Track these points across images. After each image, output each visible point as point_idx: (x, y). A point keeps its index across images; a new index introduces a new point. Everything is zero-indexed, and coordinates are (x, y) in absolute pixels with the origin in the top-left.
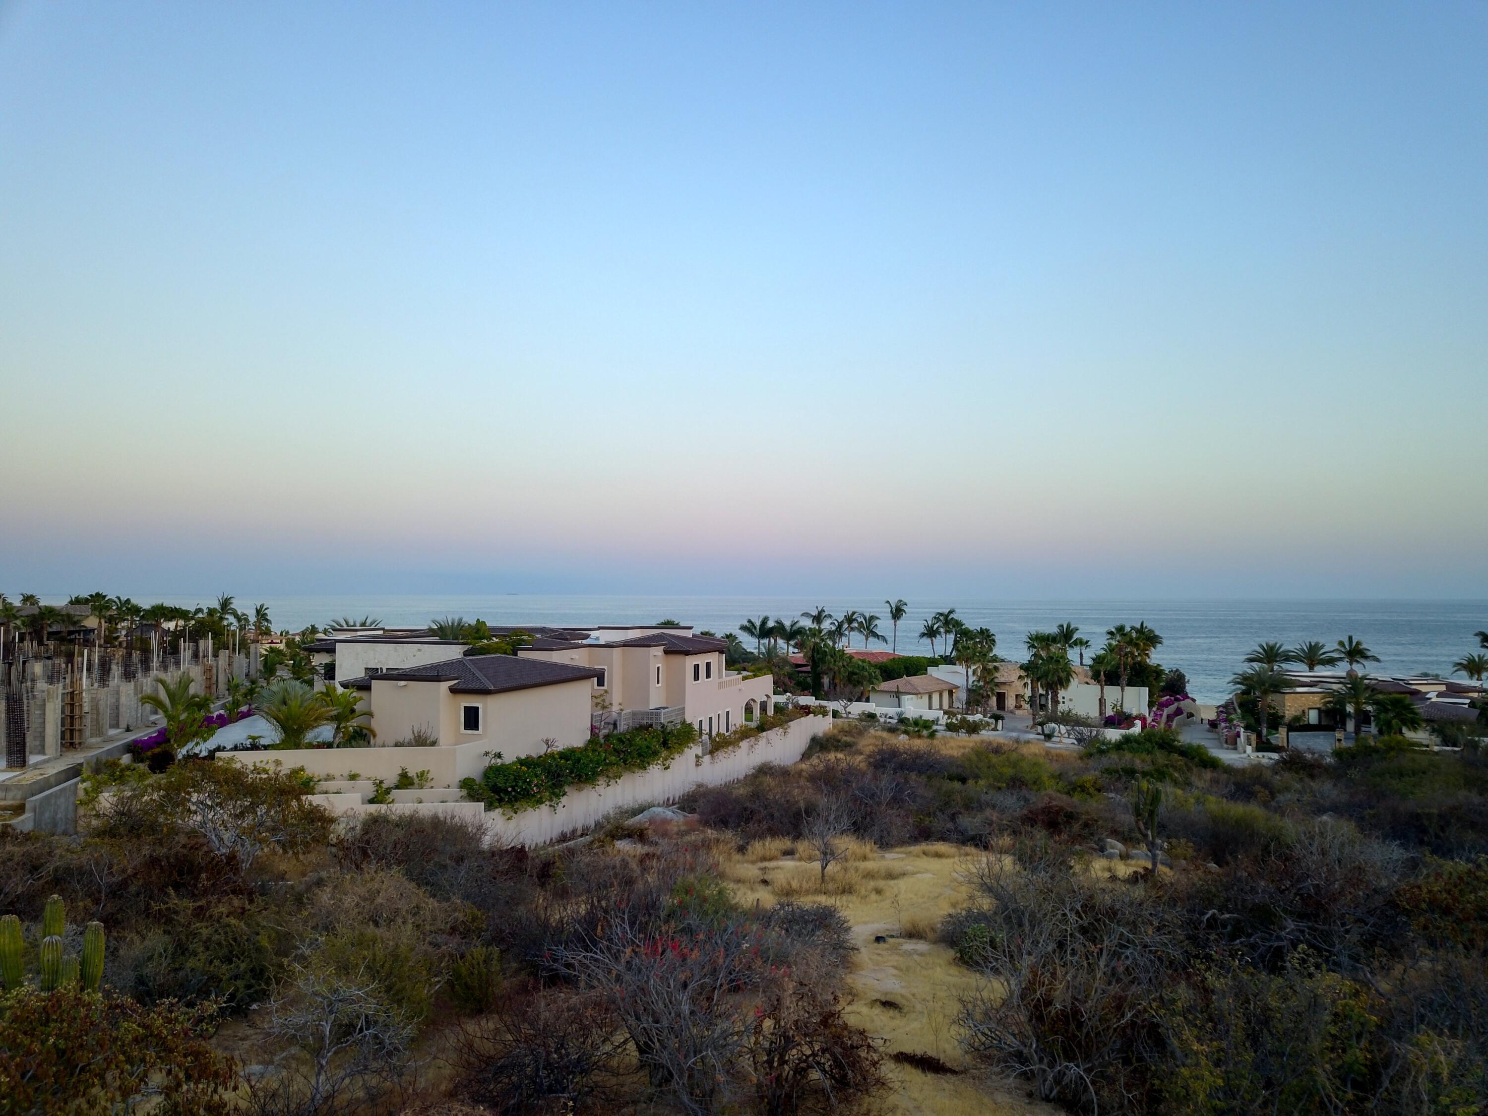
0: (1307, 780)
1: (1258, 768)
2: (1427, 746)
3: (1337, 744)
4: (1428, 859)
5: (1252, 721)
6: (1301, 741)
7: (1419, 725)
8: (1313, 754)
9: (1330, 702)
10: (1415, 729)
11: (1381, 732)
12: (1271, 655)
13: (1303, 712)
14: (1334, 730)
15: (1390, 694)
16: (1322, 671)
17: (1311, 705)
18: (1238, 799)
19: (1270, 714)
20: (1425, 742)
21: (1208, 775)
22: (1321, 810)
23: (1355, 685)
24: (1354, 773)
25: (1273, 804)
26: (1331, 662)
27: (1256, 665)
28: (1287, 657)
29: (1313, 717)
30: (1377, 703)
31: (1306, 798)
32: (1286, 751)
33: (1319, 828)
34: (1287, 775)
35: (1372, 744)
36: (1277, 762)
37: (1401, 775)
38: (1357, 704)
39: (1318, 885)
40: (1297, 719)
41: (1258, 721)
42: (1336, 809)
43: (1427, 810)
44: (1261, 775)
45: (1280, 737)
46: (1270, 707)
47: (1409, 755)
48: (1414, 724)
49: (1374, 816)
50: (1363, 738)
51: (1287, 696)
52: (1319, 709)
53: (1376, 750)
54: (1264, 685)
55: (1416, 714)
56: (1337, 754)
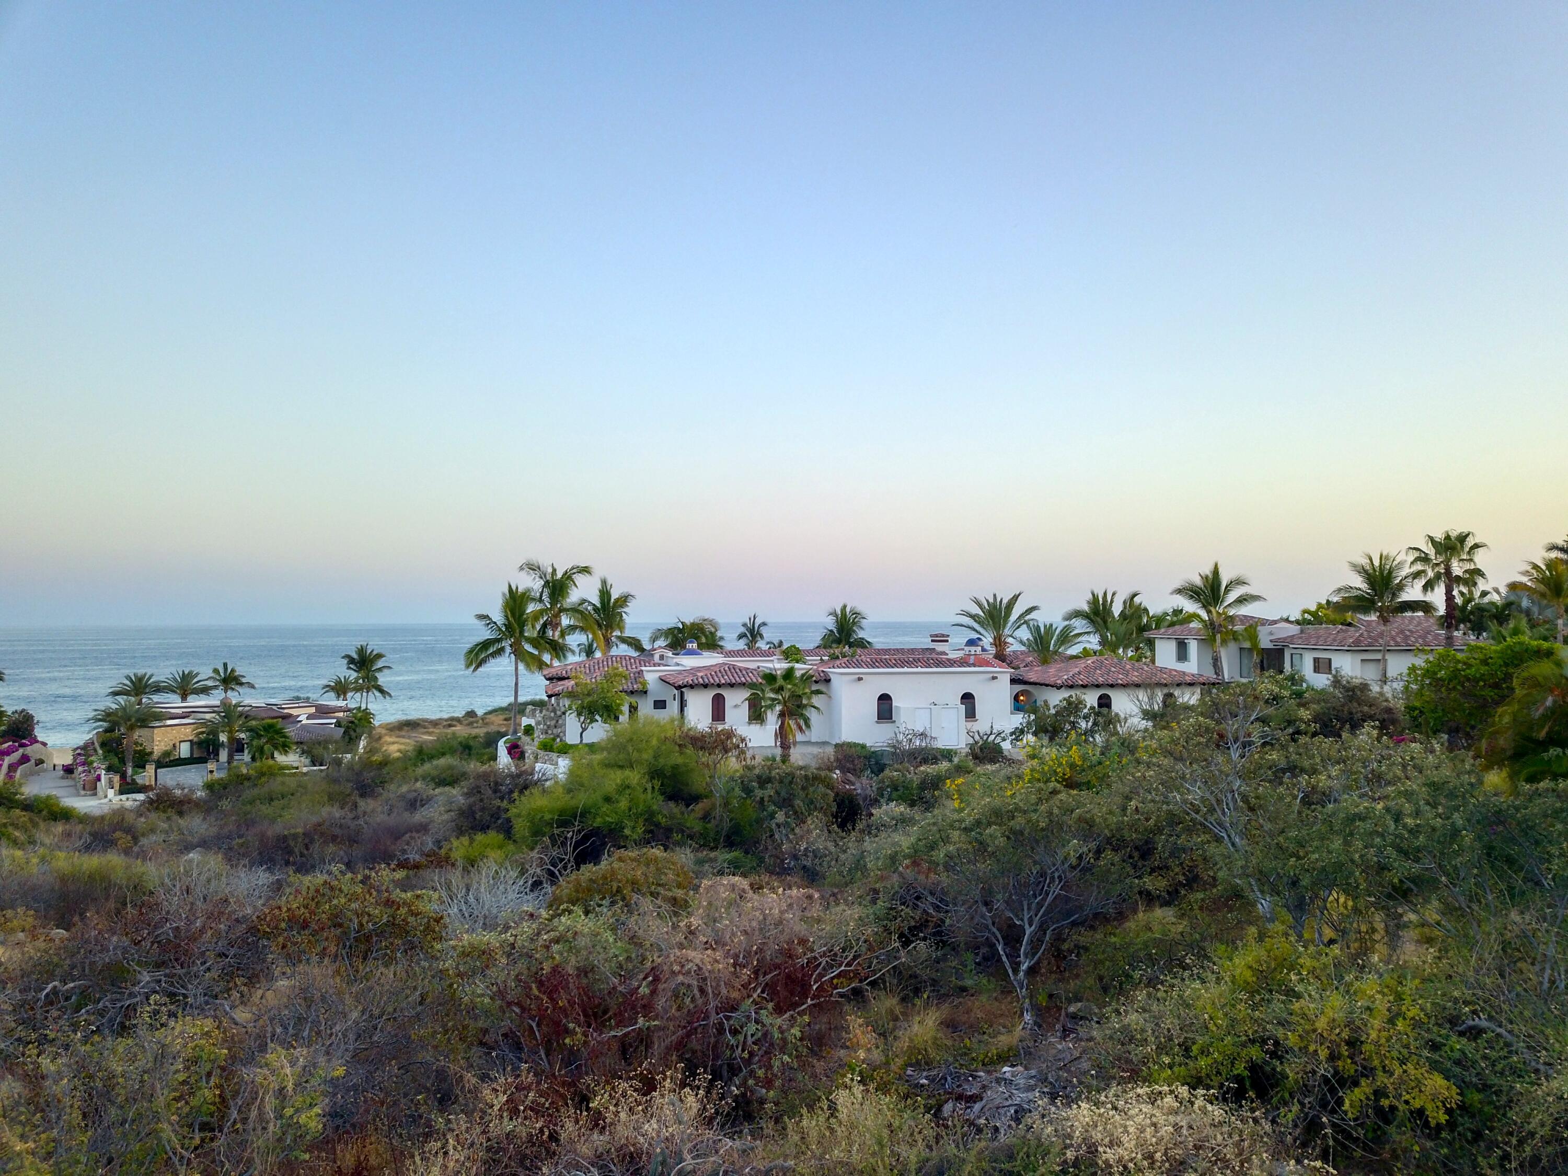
0: (175, 817)
1: (121, 812)
2: (297, 768)
3: (209, 775)
4: (291, 879)
5: (115, 761)
6: (170, 778)
7: (289, 748)
8: (183, 789)
9: (202, 733)
10: (286, 753)
11: (253, 759)
12: (140, 686)
13: (174, 745)
14: (206, 762)
15: (263, 719)
16: (195, 701)
17: (183, 737)
18: (93, 851)
19: (136, 752)
20: (295, 765)
21: (59, 828)
22: (188, 847)
23: (228, 713)
24: (225, 804)
25: (136, 849)
26: (205, 690)
27: (121, 699)
28: (158, 689)
29: (184, 751)
30: (251, 730)
31: (173, 837)
32: (152, 789)
33: (185, 868)
34: (153, 816)
35: (245, 771)
36: (143, 802)
37: (272, 800)
38: (230, 732)
39: (178, 927)
40: (167, 754)
41: (123, 761)
42: (204, 844)
43: (293, 831)
44: (123, 819)
45: (147, 776)
46: (136, 743)
47: (279, 779)
48: (285, 748)
49: (242, 845)
50: (235, 767)
51: (156, 731)
52: (191, 741)
53: (248, 778)
54: (129, 720)
55: (285, 737)
56: (209, 786)
